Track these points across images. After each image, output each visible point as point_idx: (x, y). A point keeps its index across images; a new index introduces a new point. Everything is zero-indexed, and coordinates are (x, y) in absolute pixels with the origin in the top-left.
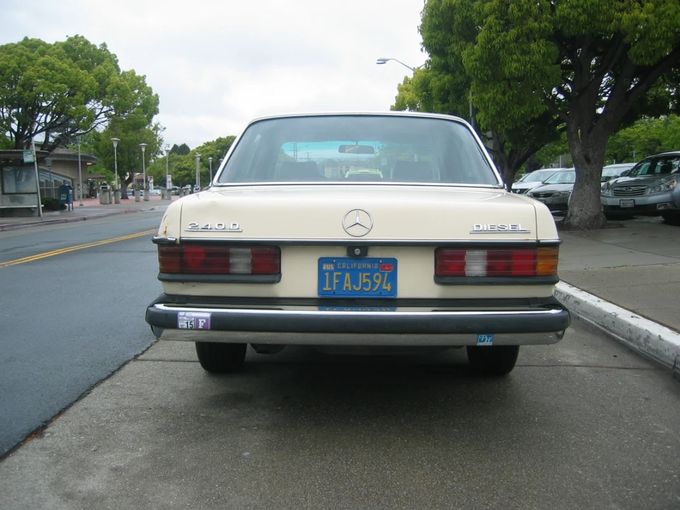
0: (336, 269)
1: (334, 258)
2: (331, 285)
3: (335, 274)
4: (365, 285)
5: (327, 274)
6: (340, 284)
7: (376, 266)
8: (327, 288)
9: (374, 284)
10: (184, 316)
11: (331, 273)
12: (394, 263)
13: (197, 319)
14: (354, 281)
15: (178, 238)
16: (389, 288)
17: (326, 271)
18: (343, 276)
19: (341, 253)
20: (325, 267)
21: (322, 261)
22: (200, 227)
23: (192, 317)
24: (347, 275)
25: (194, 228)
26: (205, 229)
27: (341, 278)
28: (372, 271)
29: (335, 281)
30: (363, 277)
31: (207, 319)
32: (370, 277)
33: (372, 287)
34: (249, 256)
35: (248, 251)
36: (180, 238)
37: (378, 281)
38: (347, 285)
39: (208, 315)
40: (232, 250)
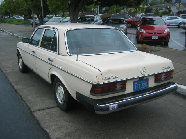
0: (137, 84)
1: (137, 81)
2: (136, 88)
4: (143, 86)
6: (138, 88)
7: (145, 81)
11: (136, 85)
12: (148, 79)
13: (114, 106)
14: (141, 86)
16: (147, 86)
18: (139, 85)
19: (138, 79)
20: (136, 83)
21: (134, 82)
22: (107, 78)
24: (140, 85)
26: (109, 78)
27: (138, 86)
28: (144, 83)
29: (137, 87)
30: (142, 85)
31: (117, 106)
34: (121, 85)
35: (121, 83)
36: (103, 83)
37: (145, 85)
38: (140, 87)
39: (117, 105)
40: (117, 84)
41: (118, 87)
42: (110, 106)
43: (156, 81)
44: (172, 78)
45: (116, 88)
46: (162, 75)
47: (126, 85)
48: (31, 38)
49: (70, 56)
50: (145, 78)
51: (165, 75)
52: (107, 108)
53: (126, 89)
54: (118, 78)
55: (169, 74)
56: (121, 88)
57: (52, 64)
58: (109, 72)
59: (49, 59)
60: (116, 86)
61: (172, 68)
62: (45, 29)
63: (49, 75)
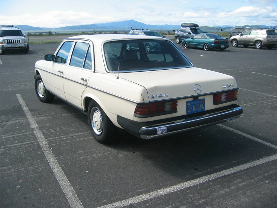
1: (190, 101)
2: (190, 110)
3: (191, 106)
4: (198, 108)
5: (189, 107)
6: (192, 109)
7: (200, 102)
8: (189, 111)
9: (200, 107)
10: (159, 130)
11: (190, 106)
12: (204, 100)
13: (163, 130)
14: (196, 108)
15: (149, 101)
16: (203, 108)
17: (188, 106)
19: (191, 99)
20: (189, 104)
21: (187, 102)
22: (154, 97)
23: (161, 130)
24: (194, 106)
25: (153, 97)
26: (156, 97)
27: (192, 107)
28: (199, 104)
29: (191, 108)
32: (199, 106)
33: (200, 108)
34: (171, 105)
35: (171, 103)
36: (150, 101)
37: (201, 107)
38: (194, 109)
39: (166, 128)
40: (166, 103)
41: (168, 107)
42: (158, 129)
43: (215, 102)
44: (236, 99)
45: (165, 109)
46: (222, 95)
47: (177, 105)
48: (55, 54)
49: (108, 73)
50: (200, 98)
51: (226, 95)
52: (155, 132)
53: (178, 110)
54: (166, 96)
55: (231, 94)
56: (171, 108)
57: (86, 85)
58: (156, 89)
59: (83, 79)
60: (165, 106)
61: (235, 86)
62: (75, 41)
63: (83, 100)
